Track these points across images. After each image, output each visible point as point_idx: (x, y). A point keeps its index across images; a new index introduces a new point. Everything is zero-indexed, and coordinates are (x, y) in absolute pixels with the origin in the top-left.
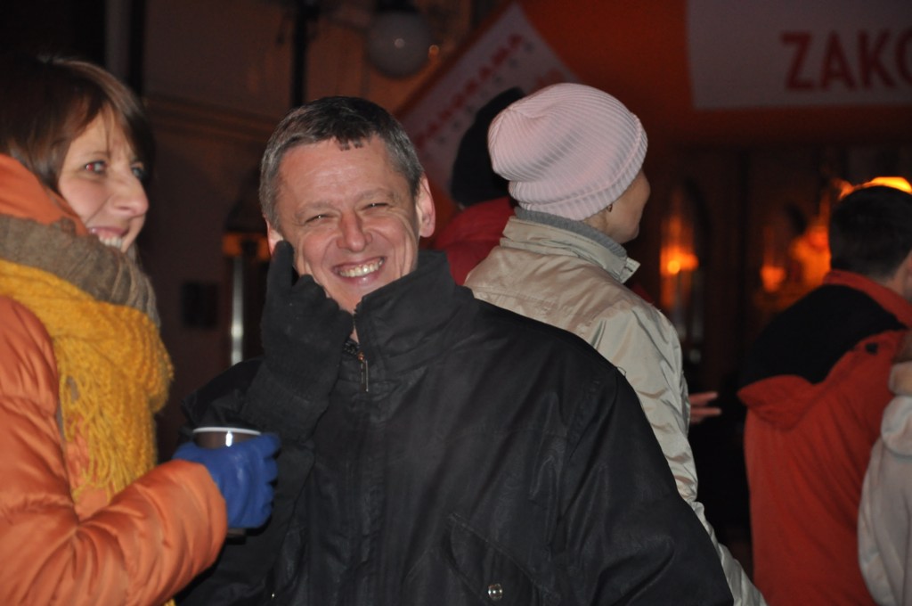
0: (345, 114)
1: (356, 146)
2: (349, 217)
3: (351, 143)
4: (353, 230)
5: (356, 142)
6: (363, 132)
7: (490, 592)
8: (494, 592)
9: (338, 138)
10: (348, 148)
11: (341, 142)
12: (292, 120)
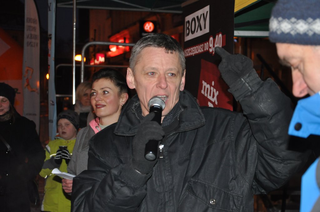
0: (169, 41)
1: (171, 53)
2: (162, 76)
3: (170, 51)
4: (163, 81)
5: (171, 51)
6: (174, 49)
7: (211, 203)
8: (212, 202)
9: (166, 48)
10: (168, 53)
11: (166, 50)
12: (149, 37)
